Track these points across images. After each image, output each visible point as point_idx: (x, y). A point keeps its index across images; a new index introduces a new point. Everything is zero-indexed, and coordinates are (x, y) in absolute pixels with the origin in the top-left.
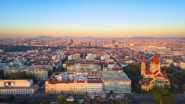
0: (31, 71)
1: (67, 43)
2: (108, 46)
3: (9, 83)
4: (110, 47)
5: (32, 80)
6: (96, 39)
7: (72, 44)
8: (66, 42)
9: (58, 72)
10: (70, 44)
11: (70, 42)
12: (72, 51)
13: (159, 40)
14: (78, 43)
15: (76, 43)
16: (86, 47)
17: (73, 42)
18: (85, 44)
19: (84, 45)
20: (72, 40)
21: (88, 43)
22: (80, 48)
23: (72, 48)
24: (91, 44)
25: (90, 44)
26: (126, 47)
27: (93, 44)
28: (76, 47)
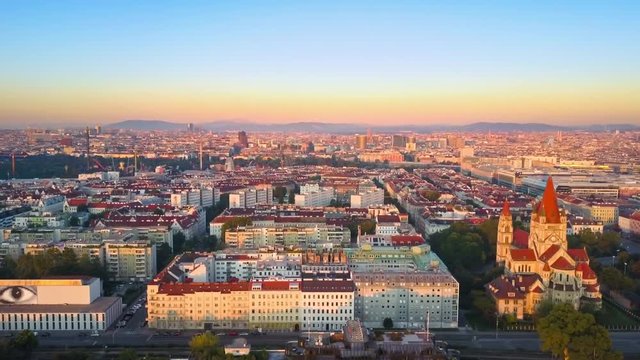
0: (93, 247)
1: (224, 144)
2: (379, 158)
3: (17, 292)
4: (386, 161)
5: (99, 279)
6: (335, 132)
7: (245, 150)
8: (224, 141)
9: (193, 252)
10: (237, 150)
11: (237, 140)
12: (246, 174)
13: (569, 134)
14: (265, 146)
15: (259, 146)
16: (298, 159)
17: (249, 140)
18: (294, 148)
19: (288, 152)
20: (243, 136)
21: (305, 146)
22: (275, 164)
23: (243, 163)
24: (316, 149)
25: (311, 148)
26: (447, 160)
27: (323, 148)
28: (259, 162)
